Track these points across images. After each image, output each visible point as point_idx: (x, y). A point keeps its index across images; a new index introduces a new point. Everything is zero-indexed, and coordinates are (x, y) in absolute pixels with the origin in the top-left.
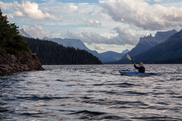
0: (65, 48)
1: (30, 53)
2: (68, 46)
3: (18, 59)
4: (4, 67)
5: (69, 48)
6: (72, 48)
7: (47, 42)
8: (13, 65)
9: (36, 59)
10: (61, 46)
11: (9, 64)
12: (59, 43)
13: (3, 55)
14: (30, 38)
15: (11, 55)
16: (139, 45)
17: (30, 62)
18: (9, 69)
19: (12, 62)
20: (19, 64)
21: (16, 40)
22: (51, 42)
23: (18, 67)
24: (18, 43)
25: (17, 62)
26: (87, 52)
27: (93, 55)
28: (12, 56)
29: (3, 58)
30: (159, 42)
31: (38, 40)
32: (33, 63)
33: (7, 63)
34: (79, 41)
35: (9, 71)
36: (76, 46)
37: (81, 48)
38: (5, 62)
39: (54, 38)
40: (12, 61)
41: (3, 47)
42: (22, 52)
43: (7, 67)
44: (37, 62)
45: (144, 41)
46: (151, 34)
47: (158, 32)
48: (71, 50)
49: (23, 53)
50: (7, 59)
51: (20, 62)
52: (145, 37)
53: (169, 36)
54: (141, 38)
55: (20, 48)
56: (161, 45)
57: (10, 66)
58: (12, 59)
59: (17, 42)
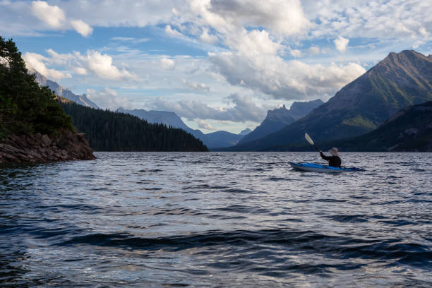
0: (150, 125)
1: (73, 133)
2: (156, 122)
3: (53, 142)
4: (26, 155)
5: (156, 125)
6: (162, 125)
7: (122, 115)
8: (43, 150)
9: (82, 142)
10: (144, 123)
11: (38, 149)
12: (141, 118)
13: (29, 135)
14: (96, 108)
15: (42, 135)
16: (266, 123)
17: (72, 146)
18: (35, 157)
19: (42, 147)
20: (54, 150)
21: (51, 112)
22: (129, 115)
23: (52, 153)
24: (53, 117)
25: (51, 145)
26: (185, 132)
27: (194, 138)
28: (44, 136)
29: (28, 139)
30: (297, 118)
31: (108, 112)
32: (78, 148)
33: (35, 148)
34: (173, 115)
35: (34, 161)
36: (167, 123)
37: (176, 126)
38: (30, 147)
39: (133, 109)
40: (43, 145)
41: (30, 122)
42: (60, 132)
43: (32, 154)
44: (85, 146)
45: (273, 115)
46: (284, 106)
47: (295, 102)
48: (159, 129)
49: (63, 133)
50: (35, 141)
51: (57, 145)
52: (276, 110)
53: (312, 109)
54: (269, 111)
55: (58, 125)
56: (300, 122)
57: (39, 152)
58: (43, 142)
59: (53, 115)
